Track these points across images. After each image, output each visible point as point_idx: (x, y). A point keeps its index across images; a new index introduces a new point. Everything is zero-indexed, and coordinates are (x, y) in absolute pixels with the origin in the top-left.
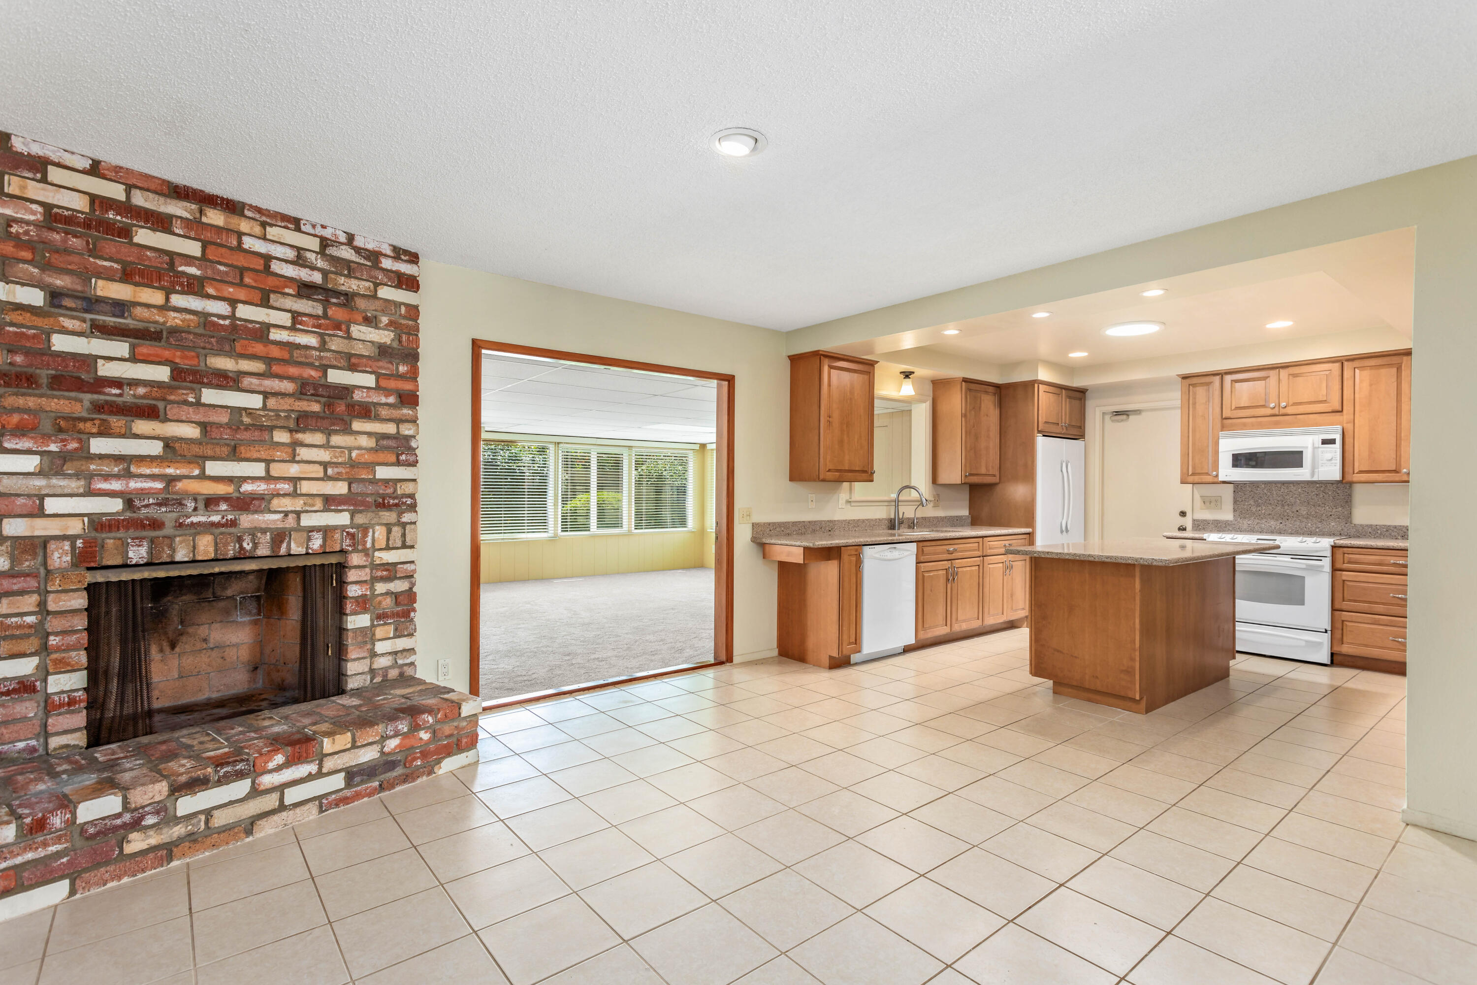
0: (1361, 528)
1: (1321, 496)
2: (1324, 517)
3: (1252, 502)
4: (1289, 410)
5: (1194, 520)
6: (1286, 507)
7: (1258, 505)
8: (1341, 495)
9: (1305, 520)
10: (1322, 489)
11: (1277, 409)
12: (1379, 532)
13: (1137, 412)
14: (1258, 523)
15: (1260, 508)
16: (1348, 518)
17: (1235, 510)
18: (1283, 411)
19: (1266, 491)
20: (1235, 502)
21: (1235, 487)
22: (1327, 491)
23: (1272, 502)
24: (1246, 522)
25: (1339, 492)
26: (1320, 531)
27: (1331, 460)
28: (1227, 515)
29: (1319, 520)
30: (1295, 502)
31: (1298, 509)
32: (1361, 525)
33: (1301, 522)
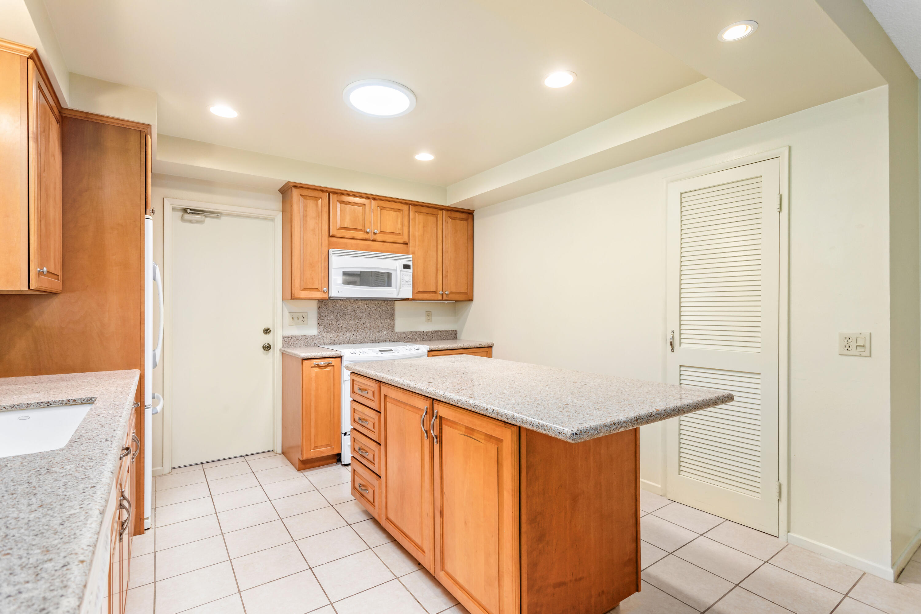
0: (400, 335)
1: (378, 311)
2: (380, 328)
3: (333, 317)
4: (378, 237)
5: (284, 337)
6: (357, 321)
7: (337, 320)
8: (389, 309)
9: (368, 331)
10: (379, 305)
11: (370, 234)
12: (409, 337)
13: (215, 214)
14: (337, 336)
15: (338, 322)
16: (392, 327)
17: (319, 325)
18: (373, 237)
19: (343, 307)
20: (320, 317)
21: (318, 302)
22: (382, 307)
23: (347, 316)
24: (328, 335)
25: (388, 307)
26: (378, 339)
27: (407, 282)
28: (312, 330)
29: (377, 330)
30: (362, 316)
31: (364, 322)
32: (400, 333)
33: (366, 332)
